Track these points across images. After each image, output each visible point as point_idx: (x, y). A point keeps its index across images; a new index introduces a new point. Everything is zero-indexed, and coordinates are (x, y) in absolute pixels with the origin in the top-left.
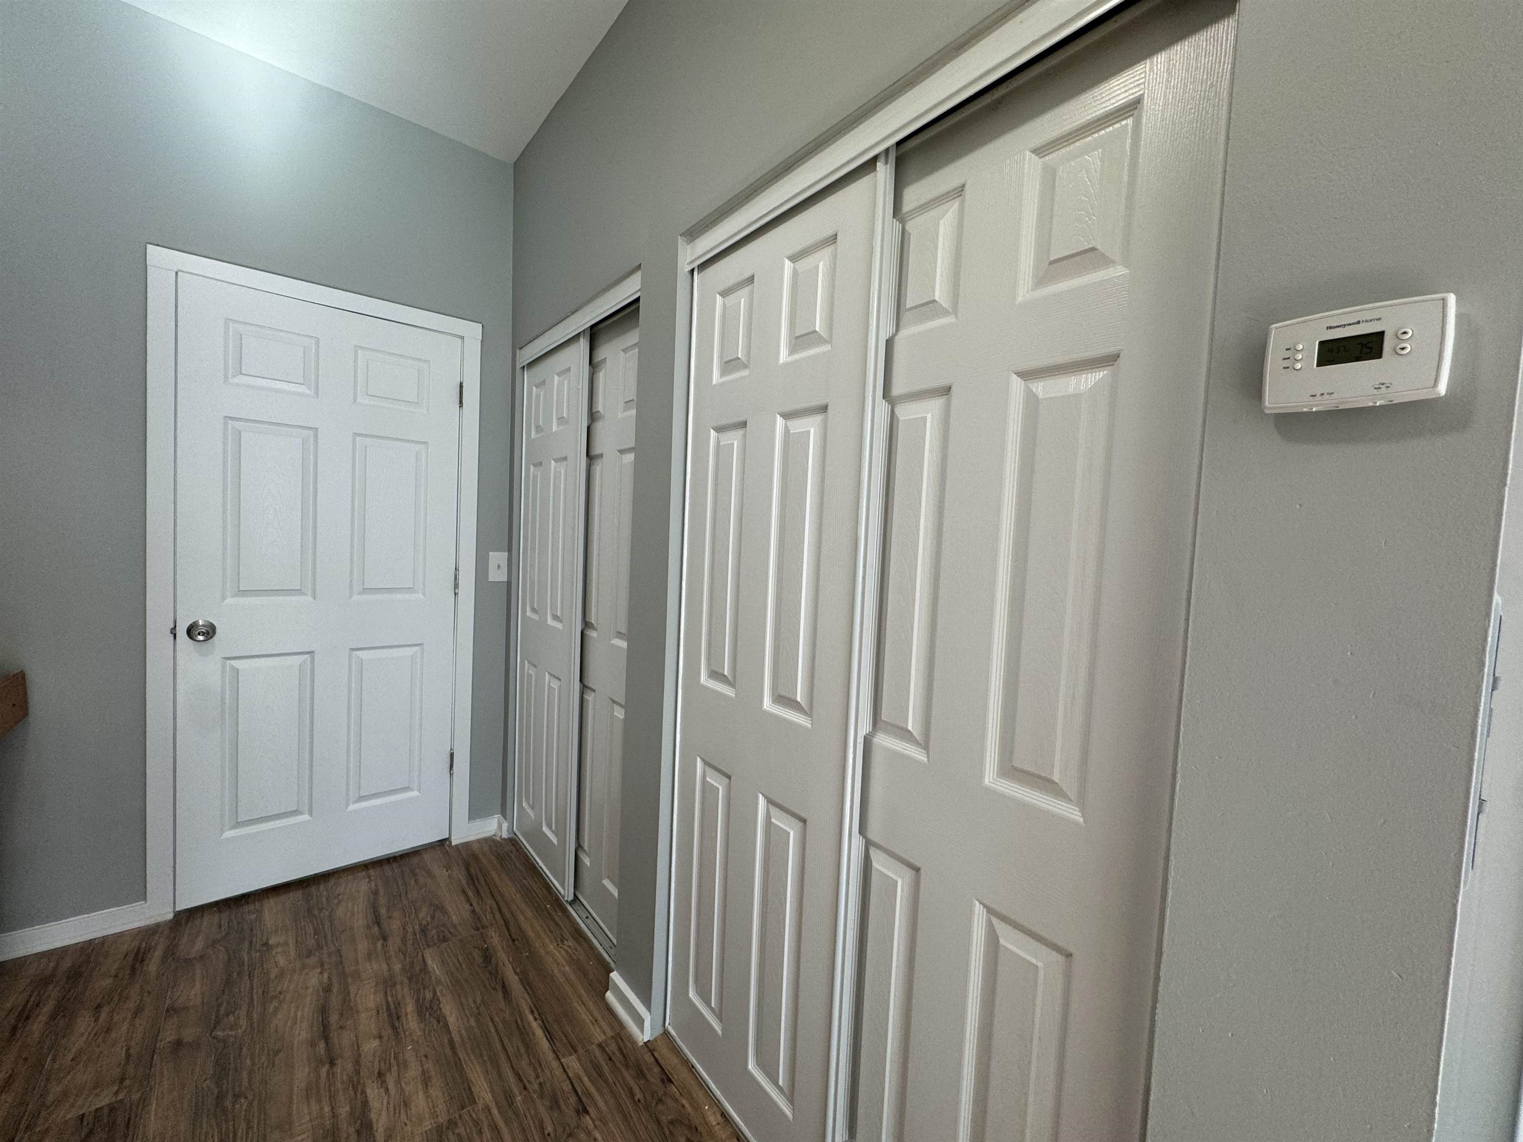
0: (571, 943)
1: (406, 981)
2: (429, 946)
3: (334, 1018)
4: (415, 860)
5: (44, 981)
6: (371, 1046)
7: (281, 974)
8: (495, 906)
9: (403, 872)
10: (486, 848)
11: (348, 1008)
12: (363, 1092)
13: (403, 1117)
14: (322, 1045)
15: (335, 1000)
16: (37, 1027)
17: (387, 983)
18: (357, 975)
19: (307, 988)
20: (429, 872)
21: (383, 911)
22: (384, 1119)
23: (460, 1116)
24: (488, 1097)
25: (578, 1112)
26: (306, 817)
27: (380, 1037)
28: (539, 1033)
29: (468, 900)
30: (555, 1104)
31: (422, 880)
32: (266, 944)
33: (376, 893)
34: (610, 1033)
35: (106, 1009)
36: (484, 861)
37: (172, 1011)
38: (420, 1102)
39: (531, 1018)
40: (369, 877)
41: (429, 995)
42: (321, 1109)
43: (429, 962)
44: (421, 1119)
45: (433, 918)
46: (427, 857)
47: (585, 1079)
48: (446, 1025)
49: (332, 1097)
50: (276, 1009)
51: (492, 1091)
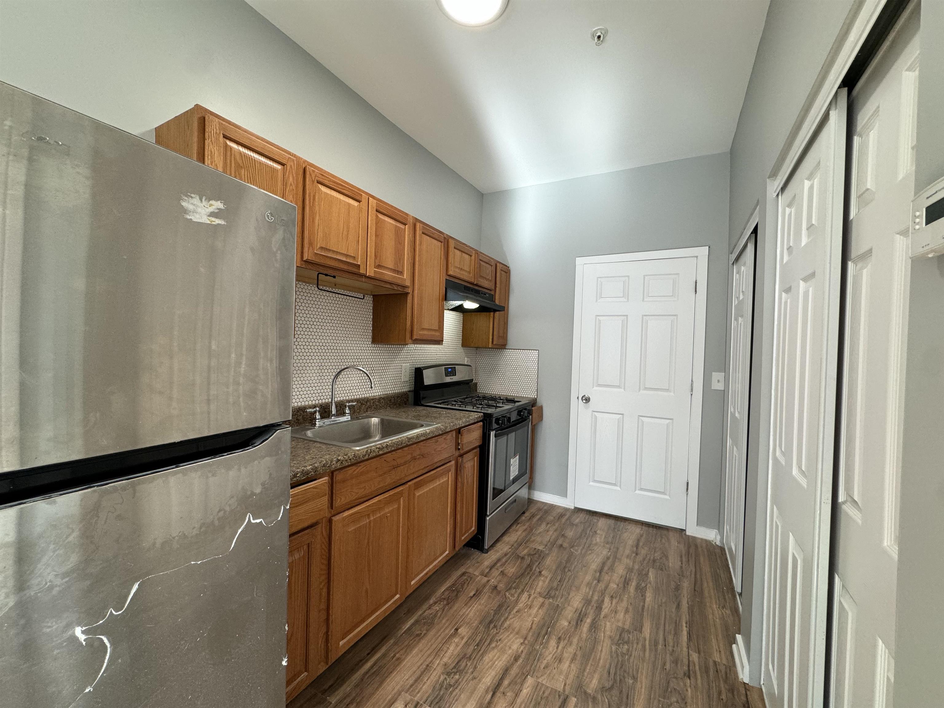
0: (728, 612)
1: (637, 574)
2: (653, 568)
3: (606, 568)
4: (665, 532)
5: (539, 510)
6: (613, 586)
7: (596, 544)
8: (694, 570)
9: (656, 534)
10: (704, 545)
11: (612, 569)
12: (604, 598)
13: (613, 615)
14: (598, 574)
15: (609, 563)
16: (535, 520)
17: (630, 570)
18: (620, 560)
19: (602, 553)
20: (668, 539)
21: (641, 544)
22: (606, 610)
23: (633, 632)
24: (648, 636)
25: (685, 674)
26: (618, 488)
27: (618, 585)
28: (685, 633)
29: (681, 561)
30: (676, 662)
31: (663, 541)
32: (596, 532)
33: (642, 536)
34: (724, 661)
35: (549, 525)
36: (700, 549)
37: (563, 535)
38: (621, 615)
39: (684, 625)
40: (642, 528)
41: (643, 585)
42: (589, 592)
43: (650, 574)
44: (618, 621)
45: (661, 558)
46: (671, 534)
47: (697, 667)
48: (644, 600)
49: (594, 591)
50: (590, 554)
51: (650, 634)
